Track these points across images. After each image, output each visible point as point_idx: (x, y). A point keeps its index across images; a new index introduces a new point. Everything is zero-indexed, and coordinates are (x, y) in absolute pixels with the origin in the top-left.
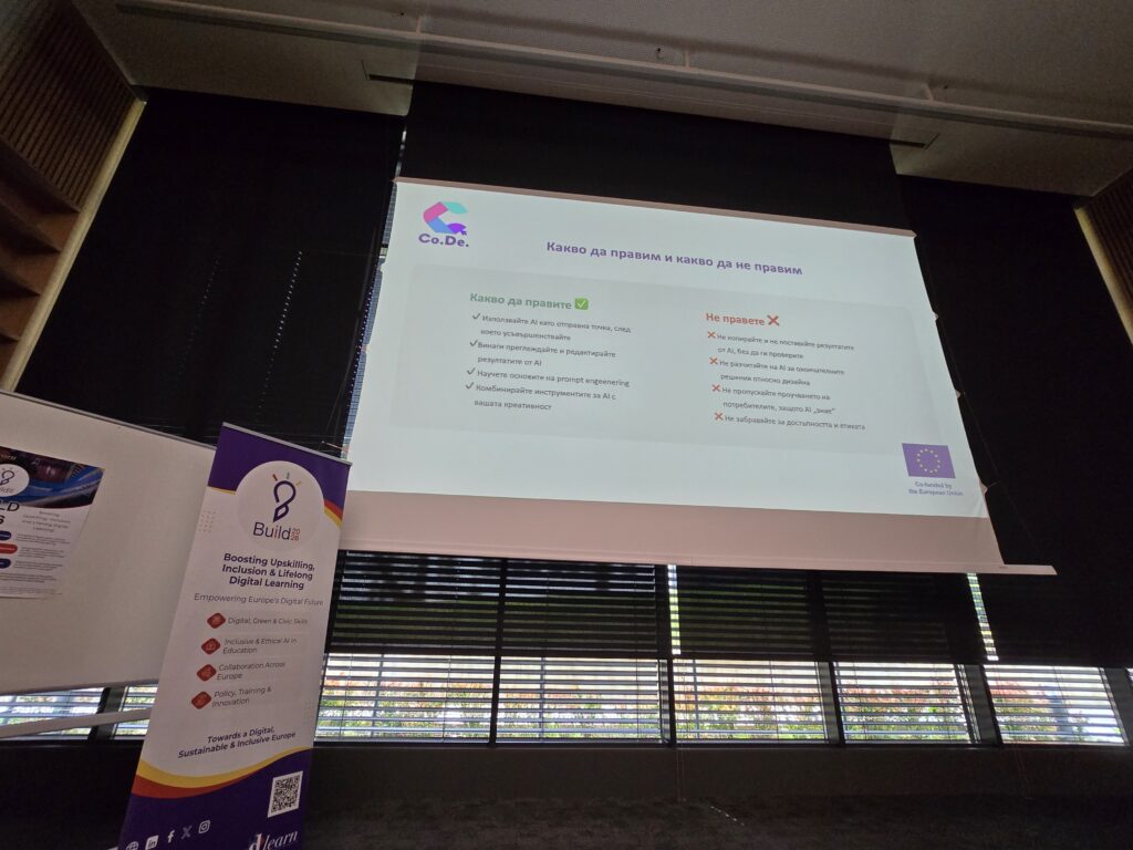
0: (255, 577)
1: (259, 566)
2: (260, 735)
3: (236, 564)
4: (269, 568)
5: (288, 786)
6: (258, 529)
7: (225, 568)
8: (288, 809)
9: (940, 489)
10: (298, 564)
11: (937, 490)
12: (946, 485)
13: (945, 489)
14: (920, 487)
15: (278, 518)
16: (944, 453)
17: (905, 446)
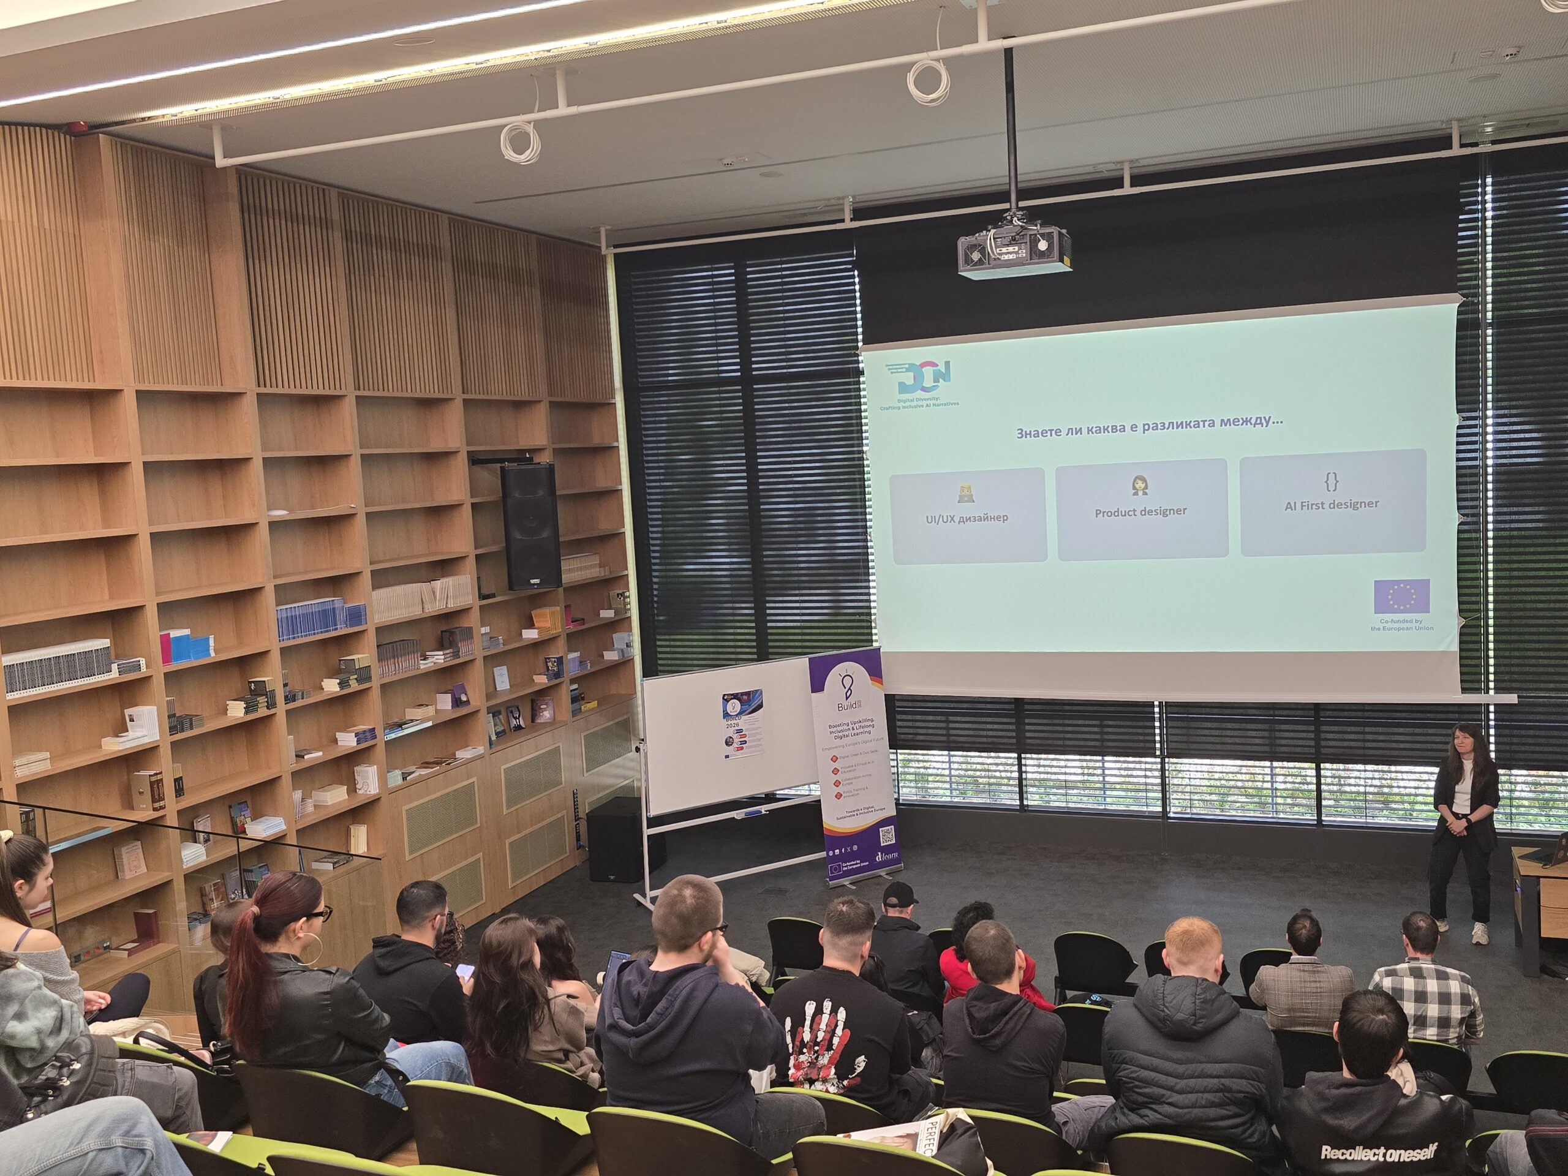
0: (846, 733)
1: (846, 727)
2: (869, 810)
3: (835, 729)
4: (850, 726)
5: (888, 832)
6: (840, 707)
7: (831, 732)
8: (890, 843)
9: (1409, 625)
10: (865, 720)
11: (1405, 625)
12: (1417, 621)
13: (1414, 625)
14: (1385, 625)
15: (847, 698)
16: (1423, 586)
17: (1377, 583)
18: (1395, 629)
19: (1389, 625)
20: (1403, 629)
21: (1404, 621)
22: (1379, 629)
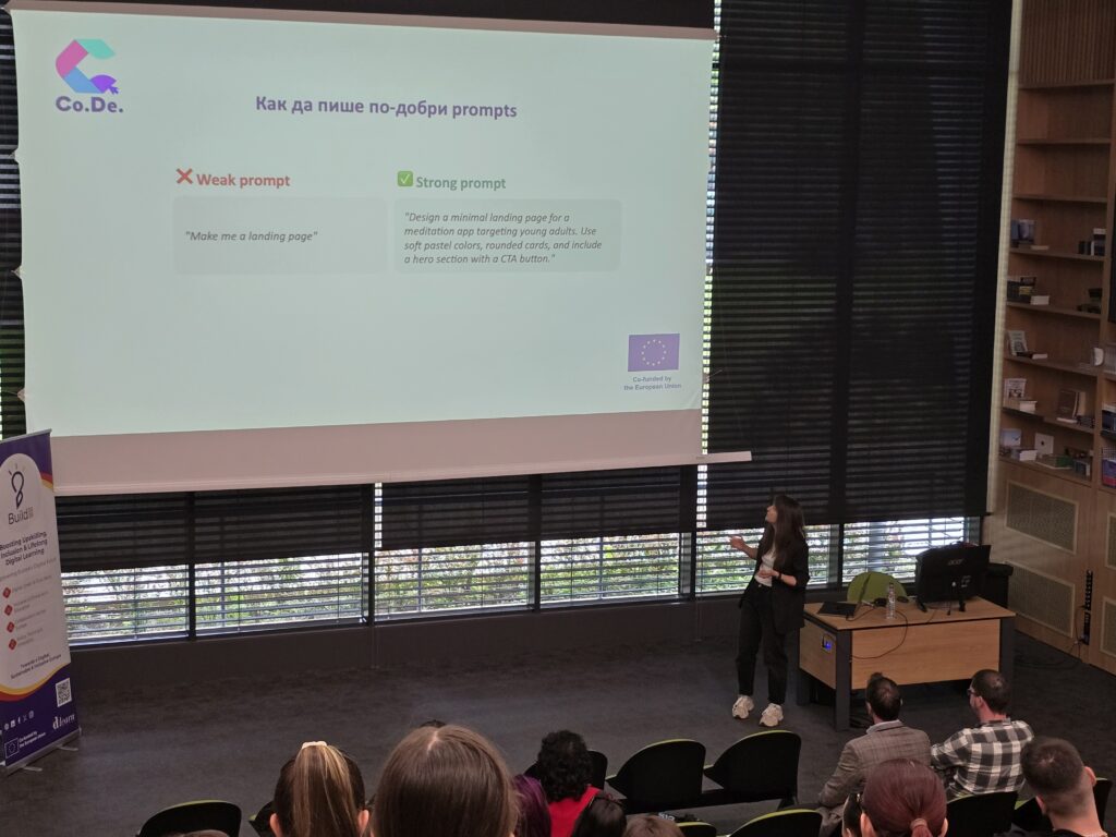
0: (18, 555)
1: (17, 547)
2: (43, 660)
4: (23, 545)
8: (67, 702)
9: (659, 383)
10: (38, 535)
11: (656, 383)
12: (666, 379)
13: (664, 382)
14: (637, 383)
15: (18, 505)
16: (672, 341)
17: (631, 337)
18: (649, 388)
19: (642, 384)
20: (654, 387)
21: (656, 379)
22: (632, 388)
